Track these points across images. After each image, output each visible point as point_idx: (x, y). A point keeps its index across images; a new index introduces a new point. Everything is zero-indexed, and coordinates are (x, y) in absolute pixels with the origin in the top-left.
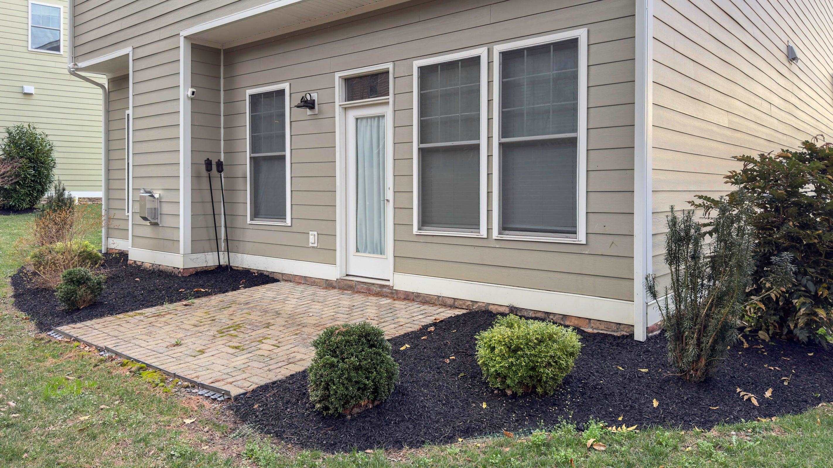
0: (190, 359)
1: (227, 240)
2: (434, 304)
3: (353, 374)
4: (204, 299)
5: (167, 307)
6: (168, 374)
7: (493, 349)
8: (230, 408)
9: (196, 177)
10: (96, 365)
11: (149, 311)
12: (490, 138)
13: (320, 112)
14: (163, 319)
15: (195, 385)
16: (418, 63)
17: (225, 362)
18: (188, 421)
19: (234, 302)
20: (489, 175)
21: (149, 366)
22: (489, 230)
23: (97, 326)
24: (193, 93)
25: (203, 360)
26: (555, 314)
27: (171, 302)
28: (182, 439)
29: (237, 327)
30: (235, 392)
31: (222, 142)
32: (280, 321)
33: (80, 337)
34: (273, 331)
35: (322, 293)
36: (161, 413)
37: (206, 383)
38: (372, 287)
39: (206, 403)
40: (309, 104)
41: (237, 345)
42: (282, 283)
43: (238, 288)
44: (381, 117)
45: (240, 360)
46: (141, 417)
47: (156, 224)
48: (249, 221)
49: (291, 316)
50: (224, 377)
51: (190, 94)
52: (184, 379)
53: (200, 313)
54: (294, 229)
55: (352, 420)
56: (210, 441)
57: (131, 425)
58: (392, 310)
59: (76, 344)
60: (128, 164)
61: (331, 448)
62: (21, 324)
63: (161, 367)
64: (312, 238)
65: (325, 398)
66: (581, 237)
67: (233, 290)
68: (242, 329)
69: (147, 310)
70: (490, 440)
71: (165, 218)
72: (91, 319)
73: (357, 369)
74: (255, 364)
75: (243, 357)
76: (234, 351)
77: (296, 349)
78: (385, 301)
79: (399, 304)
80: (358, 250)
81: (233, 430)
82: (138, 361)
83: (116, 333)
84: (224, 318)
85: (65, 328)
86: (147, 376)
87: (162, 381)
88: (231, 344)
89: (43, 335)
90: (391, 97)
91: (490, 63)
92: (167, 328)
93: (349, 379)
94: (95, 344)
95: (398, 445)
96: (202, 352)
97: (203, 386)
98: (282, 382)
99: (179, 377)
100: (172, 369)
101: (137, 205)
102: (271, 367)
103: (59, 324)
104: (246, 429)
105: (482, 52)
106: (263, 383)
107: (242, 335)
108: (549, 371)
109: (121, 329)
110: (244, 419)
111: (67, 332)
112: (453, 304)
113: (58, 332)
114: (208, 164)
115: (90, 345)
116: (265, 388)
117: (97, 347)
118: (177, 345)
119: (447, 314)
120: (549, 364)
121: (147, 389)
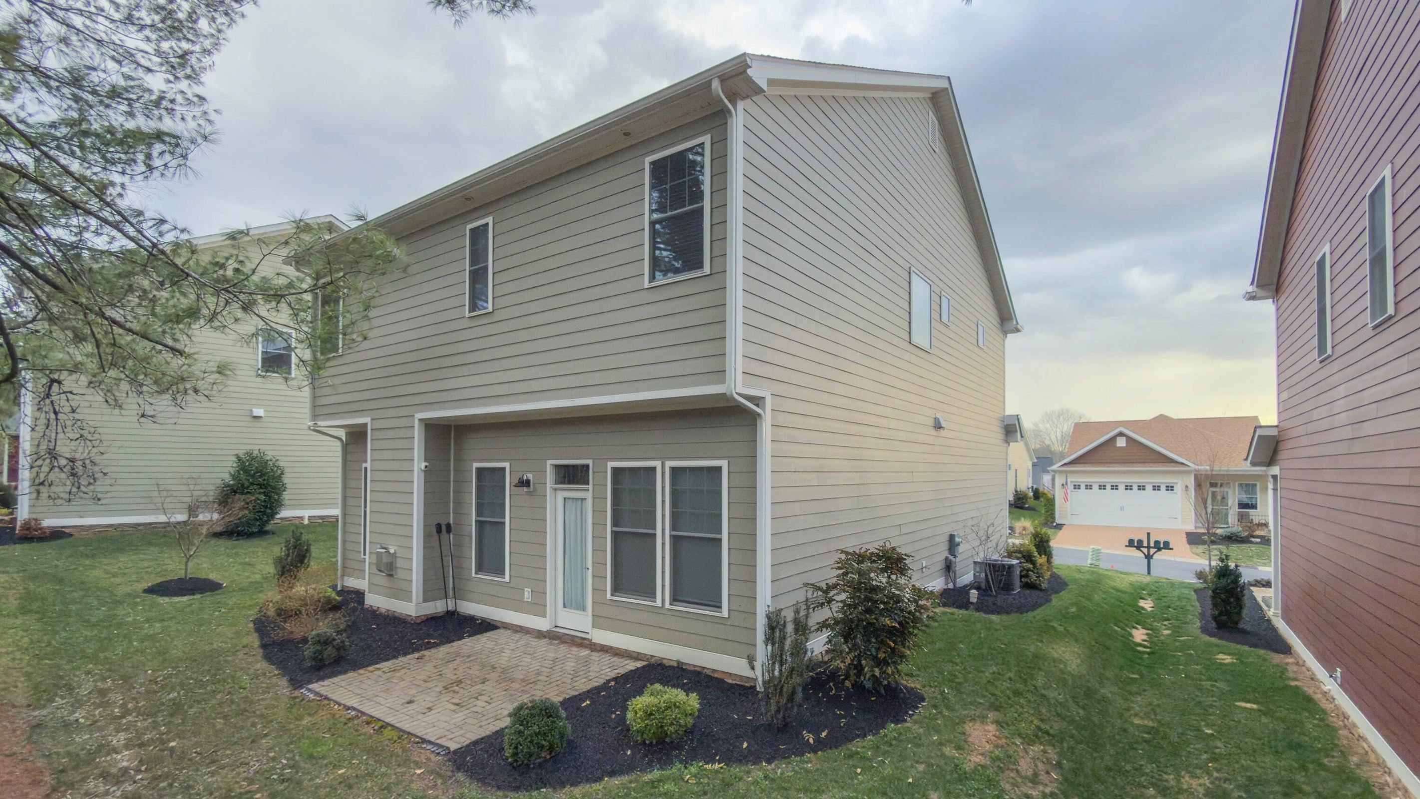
0: (420, 716)
1: (454, 588)
2: (623, 656)
3: (535, 738)
4: (433, 651)
5: (402, 660)
6: (404, 731)
7: (636, 713)
8: (449, 760)
9: (427, 537)
10: (346, 724)
11: (386, 665)
12: (663, 530)
13: (535, 490)
14: (398, 674)
15: (424, 741)
16: (611, 464)
17: (448, 719)
18: (418, 772)
19: (458, 654)
20: (663, 558)
21: (388, 724)
22: (663, 601)
23: (343, 684)
24: (426, 467)
25: (431, 717)
26: (708, 669)
27: (405, 654)
28: (413, 786)
29: (459, 682)
30: (453, 746)
31: (452, 504)
32: (494, 676)
33: (329, 696)
34: (487, 687)
35: (534, 642)
36: (399, 765)
37: (432, 740)
38: (576, 640)
39: (432, 756)
40: (526, 483)
41: (457, 701)
42: (501, 631)
43: (463, 638)
44: (583, 500)
45: (460, 716)
46: (383, 769)
47: (391, 575)
48: (474, 575)
49: (504, 671)
50: (447, 733)
51: (423, 468)
52: (417, 737)
53: (429, 667)
54: (512, 585)
55: (534, 768)
56: (435, 786)
57: (376, 777)
58: (587, 662)
59: (326, 702)
60: (365, 512)
61: (517, 789)
62: (274, 680)
63: (398, 725)
64: (527, 595)
65: (515, 754)
66: (725, 613)
67: (459, 639)
68: (463, 685)
69: (385, 664)
70: (625, 778)
71: (399, 571)
72: (336, 676)
73: (538, 734)
74: (470, 721)
75: (462, 714)
76: (454, 707)
77: (503, 706)
78: (585, 652)
79: (595, 656)
80: (565, 606)
81: (451, 777)
82: (379, 720)
83: (359, 692)
84: (449, 674)
85: (314, 686)
86: (387, 732)
87: (399, 738)
88: (454, 701)
89: (296, 693)
90: (590, 487)
91: (663, 473)
92: (403, 684)
93: (531, 742)
94: (343, 702)
95: (563, 785)
96: (430, 709)
97: (430, 742)
98: (489, 737)
99: (412, 734)
100: (406, 726)
101: (374, 557)
102: (483, 724)
103: (310, 682)
104: (460, 776)
105: (657, 464)
106: (474, 739)
107: (461, 691)
108: (672, 729)
109: (364, 686)
110: (459, 769)
111: (317, 690)
112: (637, 657)
113: (309, 690)
114: (439, 528)
115: (339, 704)
116: (475, 743)
117: (345, 706)
118: (410, 702)
119: (632, 665)
120: (672, 724)
121: (387, 745)
